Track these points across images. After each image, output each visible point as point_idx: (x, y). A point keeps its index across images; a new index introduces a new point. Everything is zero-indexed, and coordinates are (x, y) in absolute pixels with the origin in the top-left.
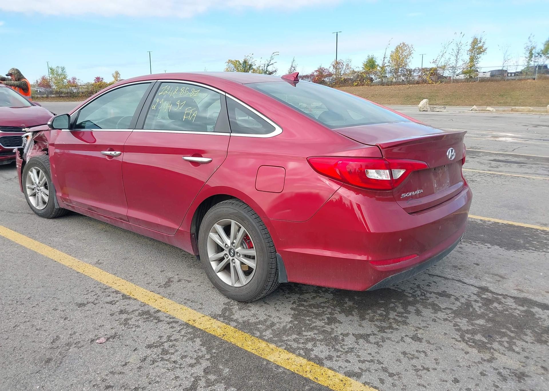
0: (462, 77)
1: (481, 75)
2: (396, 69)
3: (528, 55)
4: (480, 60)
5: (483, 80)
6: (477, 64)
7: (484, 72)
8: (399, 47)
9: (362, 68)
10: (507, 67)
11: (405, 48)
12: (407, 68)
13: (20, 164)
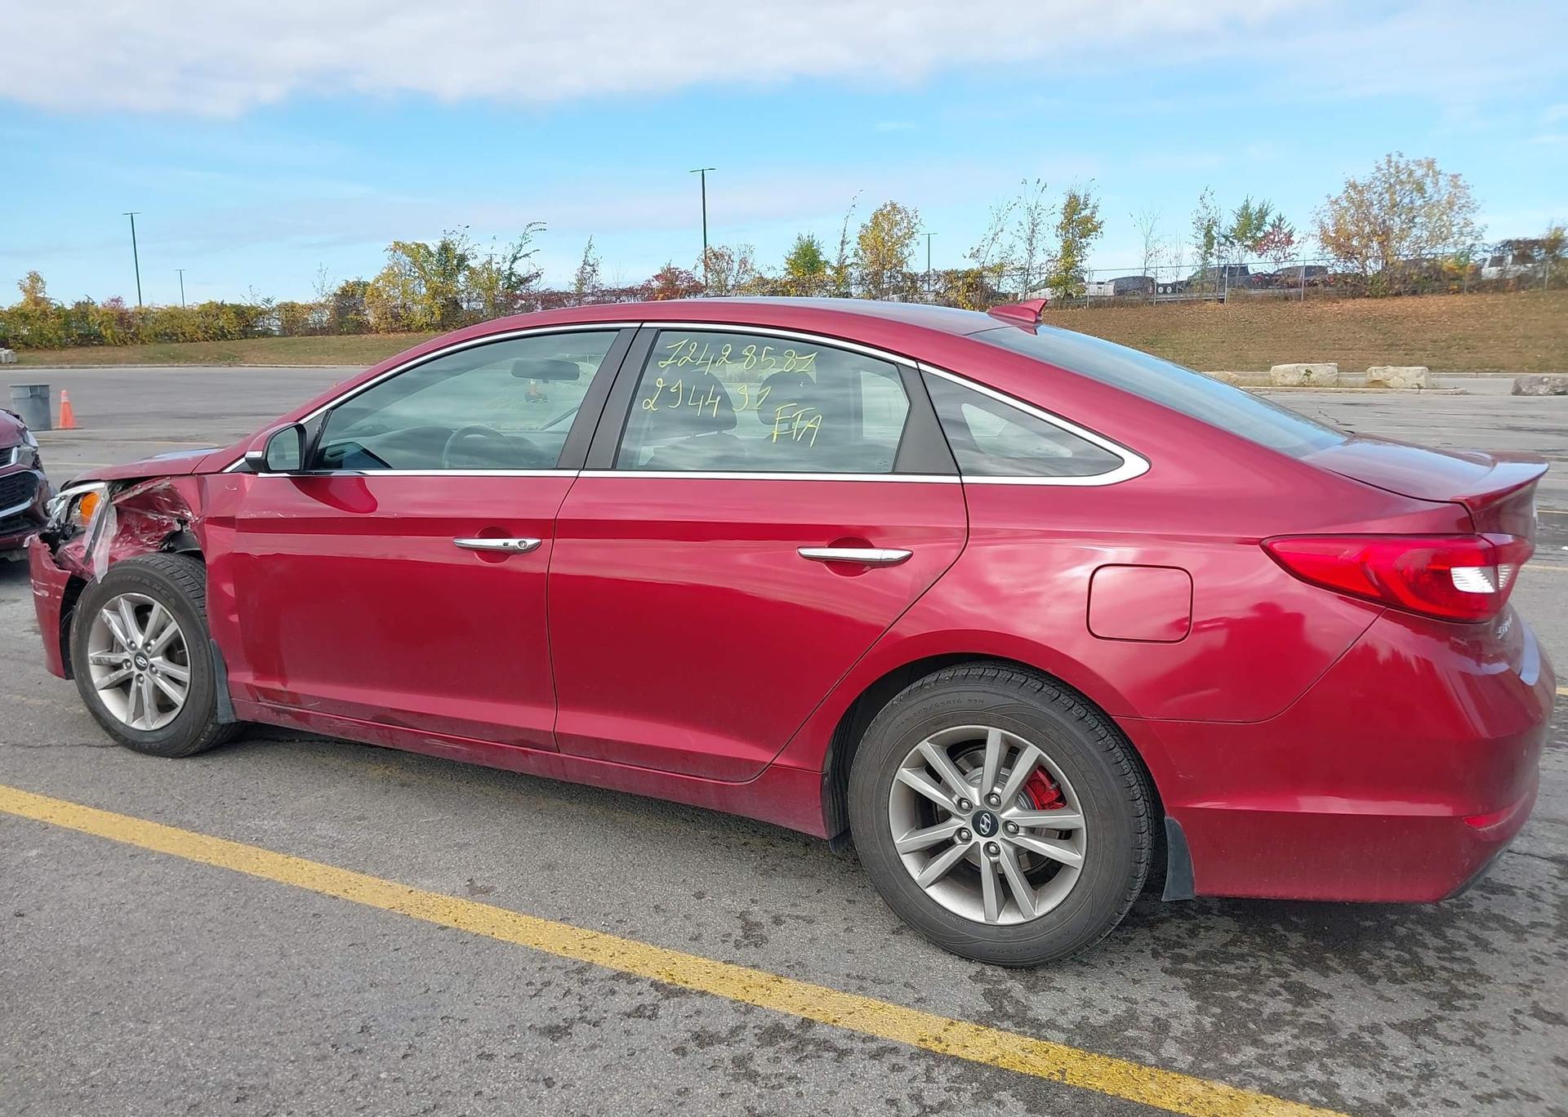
0: (1046, 293)
1: (1092, 290)
2: (876, 274)
3: (1202, 240)
4: (1087, 251)
5: (1099, 303)
6: (1081, 261)
7: (1098, 283)
8: (882, 214)
9: (785, 269)
10: (1154, 270)
11: (898, 218)
12: (905, 270)
13: (60, 587)
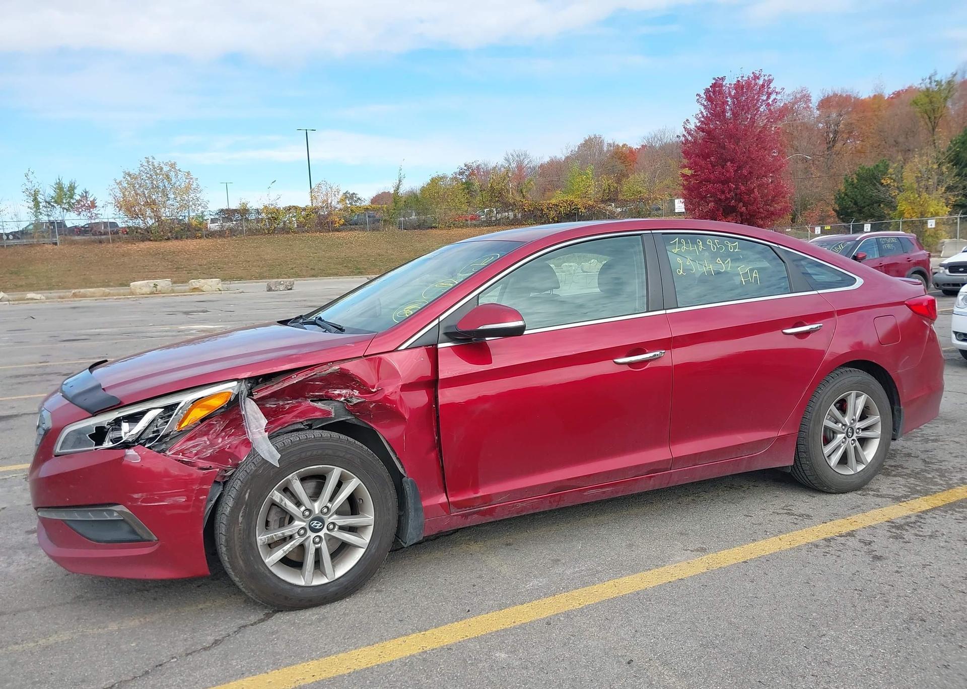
3: (32, 204)
13: (205, 487)
